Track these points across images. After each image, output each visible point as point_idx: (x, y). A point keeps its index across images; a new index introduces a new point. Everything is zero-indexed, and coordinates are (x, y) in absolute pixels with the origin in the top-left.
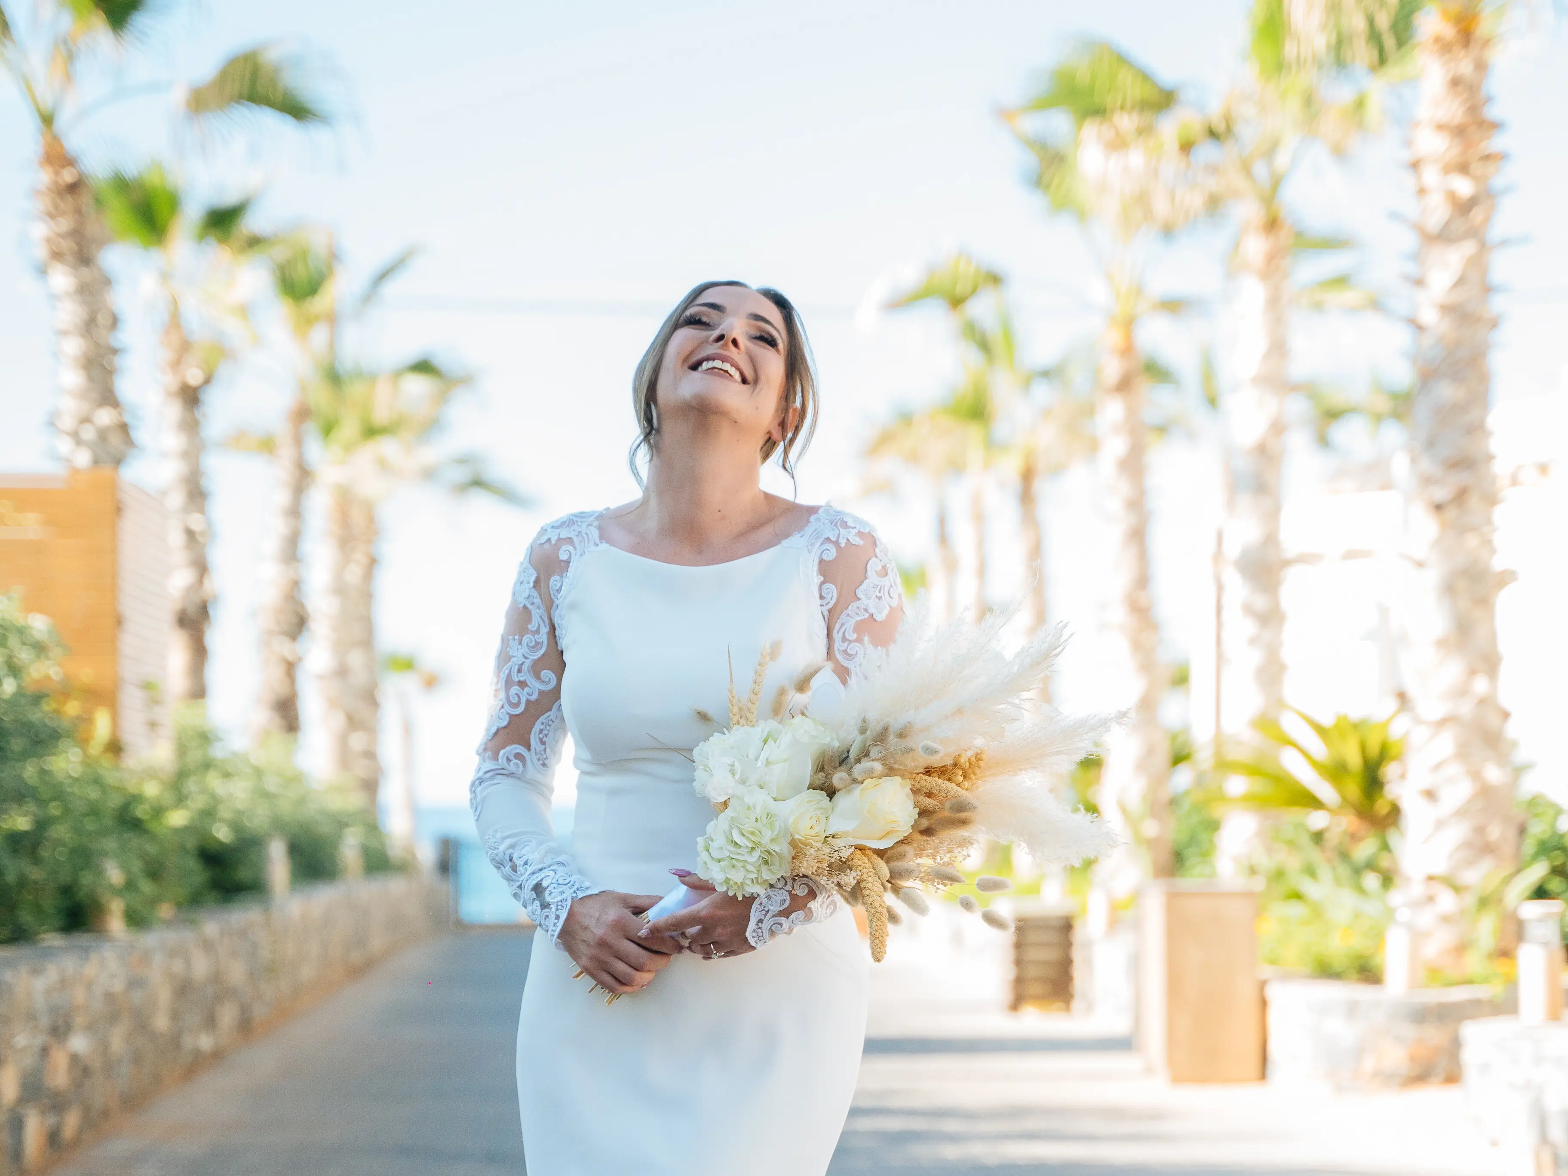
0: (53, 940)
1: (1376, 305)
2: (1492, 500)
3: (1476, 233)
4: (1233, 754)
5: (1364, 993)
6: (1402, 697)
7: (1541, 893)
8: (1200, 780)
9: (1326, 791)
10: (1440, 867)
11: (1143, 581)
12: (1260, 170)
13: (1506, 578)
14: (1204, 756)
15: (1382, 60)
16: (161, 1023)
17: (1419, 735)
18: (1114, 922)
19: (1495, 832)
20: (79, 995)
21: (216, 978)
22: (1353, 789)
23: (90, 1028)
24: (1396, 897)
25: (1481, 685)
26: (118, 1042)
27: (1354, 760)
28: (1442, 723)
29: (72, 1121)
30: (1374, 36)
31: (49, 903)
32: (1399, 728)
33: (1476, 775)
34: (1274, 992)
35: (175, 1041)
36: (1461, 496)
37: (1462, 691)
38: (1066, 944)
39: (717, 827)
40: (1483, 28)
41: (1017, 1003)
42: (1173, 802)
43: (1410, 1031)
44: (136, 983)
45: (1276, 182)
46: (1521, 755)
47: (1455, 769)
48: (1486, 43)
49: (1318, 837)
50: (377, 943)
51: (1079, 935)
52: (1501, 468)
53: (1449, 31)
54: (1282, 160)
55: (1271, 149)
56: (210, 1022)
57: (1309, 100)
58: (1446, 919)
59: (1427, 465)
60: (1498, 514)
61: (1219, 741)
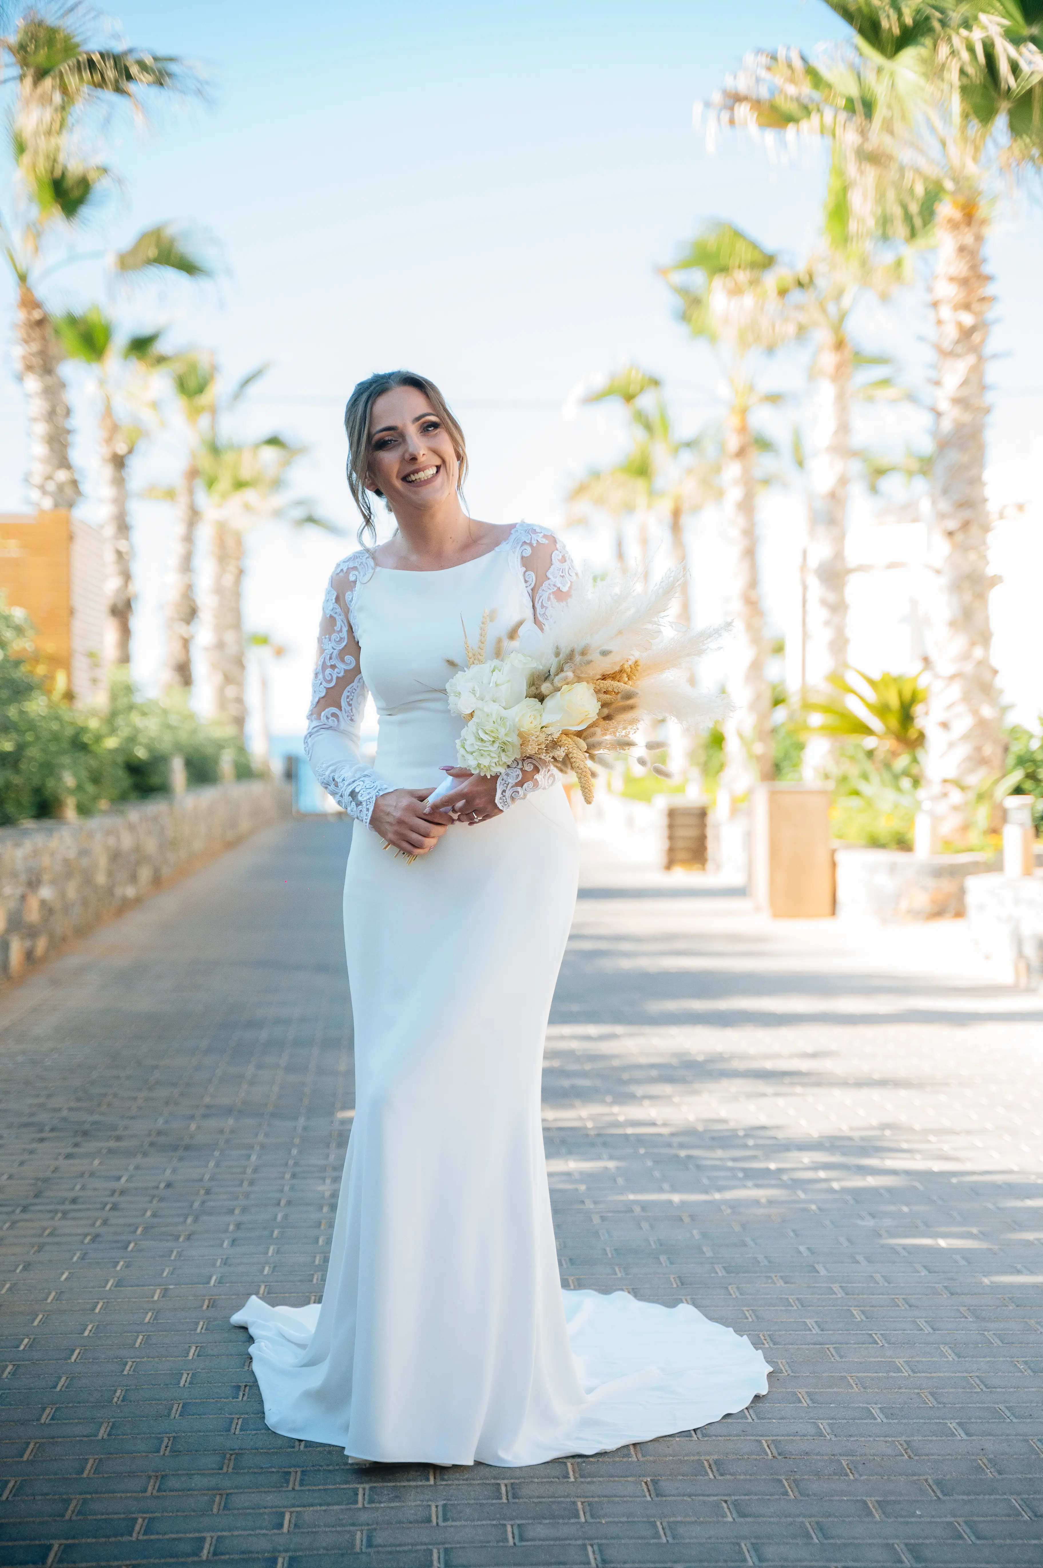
0: (29, 824)
1: (911, 398)
2: (986, 528)
3: (976, 350)
4: (814, 699)
5: (901, 857)
6: (926, 661)
7: (1018, 791)
8: (791, 717)
9: (875, 724)
10: (952, 774)
11: (753, 583)
12: (832, 309)
13: (995, 581)
14: (794, 700)
15: (913, 234)
16: (101, 879)
17: (937, 686)
18: (734, 811)
19: (988, 750)
20: (46, 861)
21: (137, 849)
22: (894, 722)
23: (53, 882)
24: (922, 794)
25: (978, 653)
26: (72, 891)
27: (894, 702)
28: (953, 677)
29: (41, 944)
30: (908, 218)
31: (26, 799)
32: (924, 681)
33: (975, 712)
34: (840, 857)
35: (110, 891)
36: (966, 525)
37: (966, 656)
38: (703, 825)
39: (468, 732)
40: (982, 211)
41: (669, 865)
42: (774, 731)
43: (931, 883)
44: (83, 852)
45: (843, 317)
46: (1006, 699)
47: (961, 708)
48: (983, 222)
49: (870, 754)
50: (245, 825)
51: (710, 820)
52: (992, 507)
53: (957, 215)
54: (846, 302)
55: (839, 295)
56: (133, 878)
57: (864, 263)
58: (956, 808)
59: (944, 506)
60: (990, 537)
61: (805, 690)
